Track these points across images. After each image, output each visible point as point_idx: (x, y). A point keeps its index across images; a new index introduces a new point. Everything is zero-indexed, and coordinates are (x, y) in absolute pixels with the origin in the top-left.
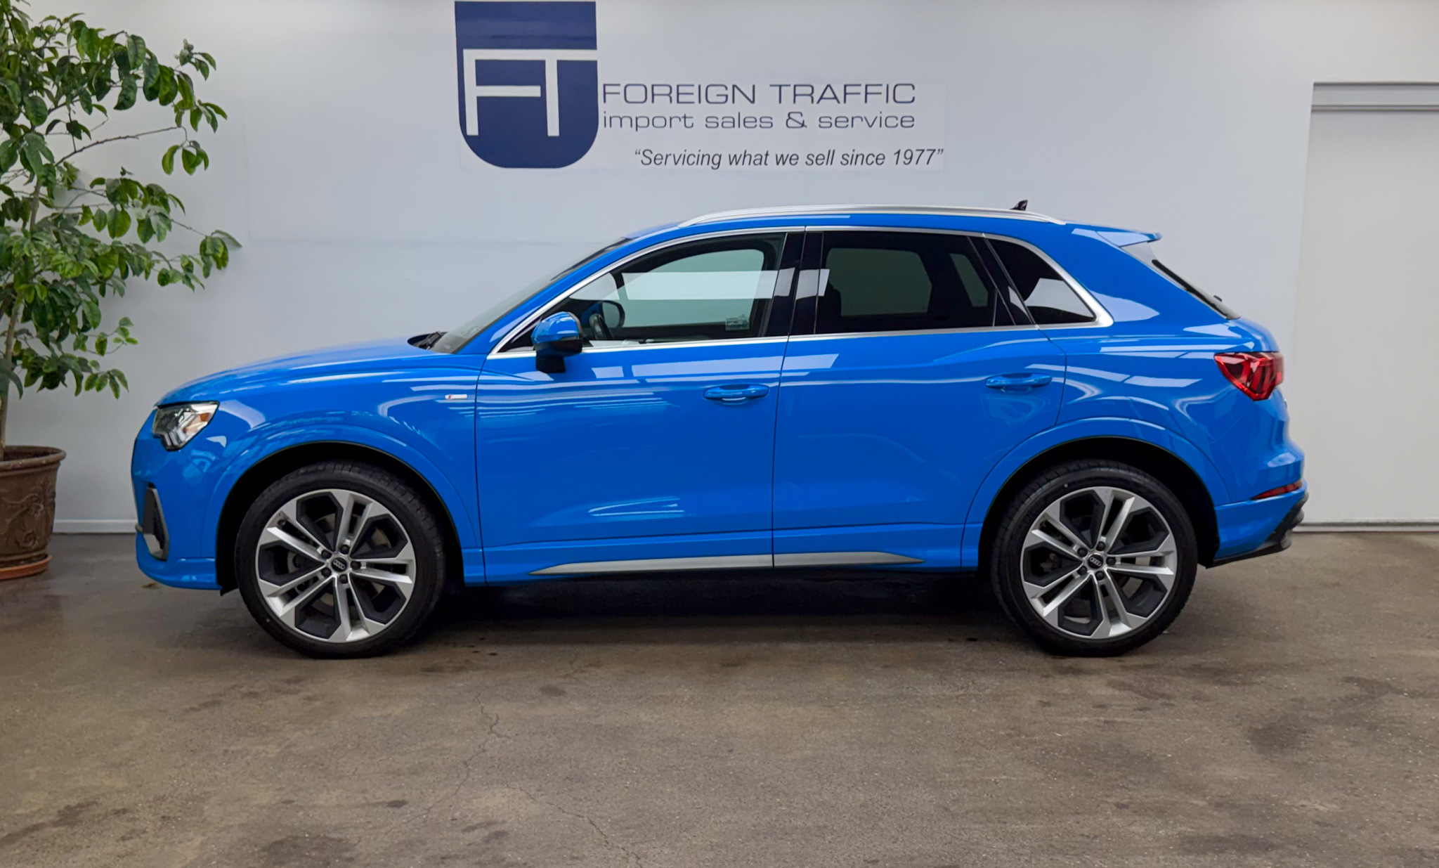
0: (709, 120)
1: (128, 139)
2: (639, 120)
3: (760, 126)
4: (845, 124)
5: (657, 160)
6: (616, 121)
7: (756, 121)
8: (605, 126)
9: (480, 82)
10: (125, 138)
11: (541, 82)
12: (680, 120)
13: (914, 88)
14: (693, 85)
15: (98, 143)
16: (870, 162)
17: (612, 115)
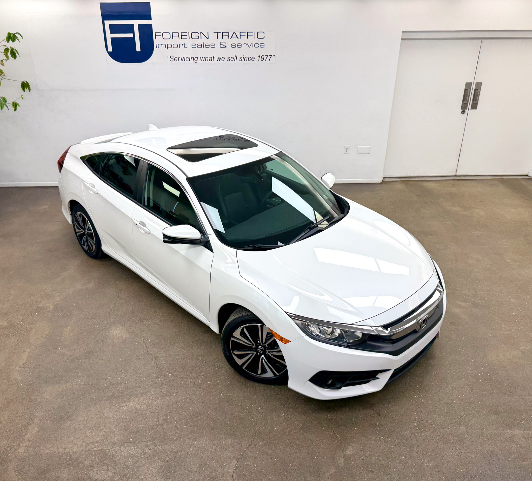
0: (193, 45)
2: (168, 45)
3: (211, 47)
4: (240, 46)
5: (175, 59)
6: (160, 46)
7: (209, 45)
8: (156, 47)
9: (111, 32)
11: (133, 32)
12: (183, 45)
13: (264, 33)
16: (249, 60)
17: (158, 43)
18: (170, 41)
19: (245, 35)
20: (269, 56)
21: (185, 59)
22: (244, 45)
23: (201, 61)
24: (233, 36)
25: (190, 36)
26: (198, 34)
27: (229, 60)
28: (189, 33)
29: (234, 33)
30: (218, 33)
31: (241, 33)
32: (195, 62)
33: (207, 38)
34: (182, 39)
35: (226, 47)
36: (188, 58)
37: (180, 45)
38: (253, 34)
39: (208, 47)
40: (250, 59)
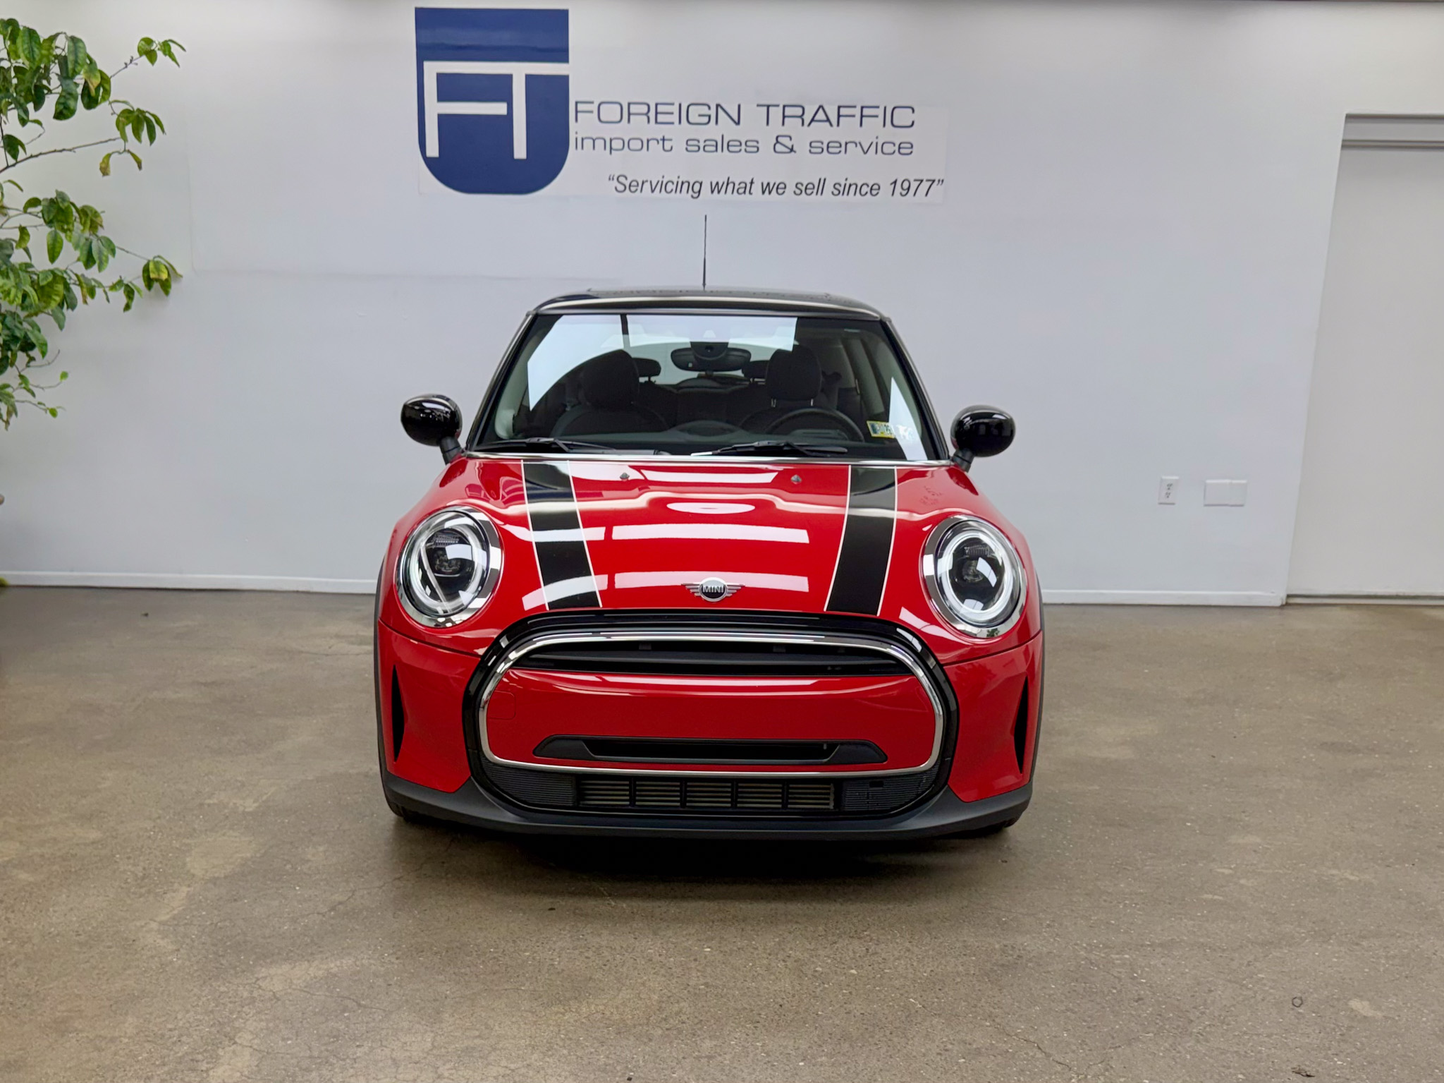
0: (689, 143)
1: (64, 153)
2: (613, 142)
3: (746, 150)
4: (838, 150)
5: (633, 186)
6: (588, 143)
7: (741, 145)
8: (577, 147)
9: (442, 97)
10: (61, 151)
11: (508, 99)
12: (658, 142)
13: (913, 111)
14: (673, 104)
15: (32, 157)
16: (863, 192)
17: (584, 136)
18: (623, 130)
19: (854, 116)
20: (928, 180)
21: (663, 186)
22: (849, 145)
23: (712, 192)
24: (816, 118)
25: (684, 115)
26: (709, 108)
27: (798, 192)
28: (680, 105)
29: (821, 110)
30: (771, 108)
31: (842, 109)
32: (692, 197)
33: (736, 120)
34: (656, 122)
35: (792, 150)
36: (673, 183)
37: (651, 143)
38: (880, 112)
39: (738, 149)
40: (865, 189)
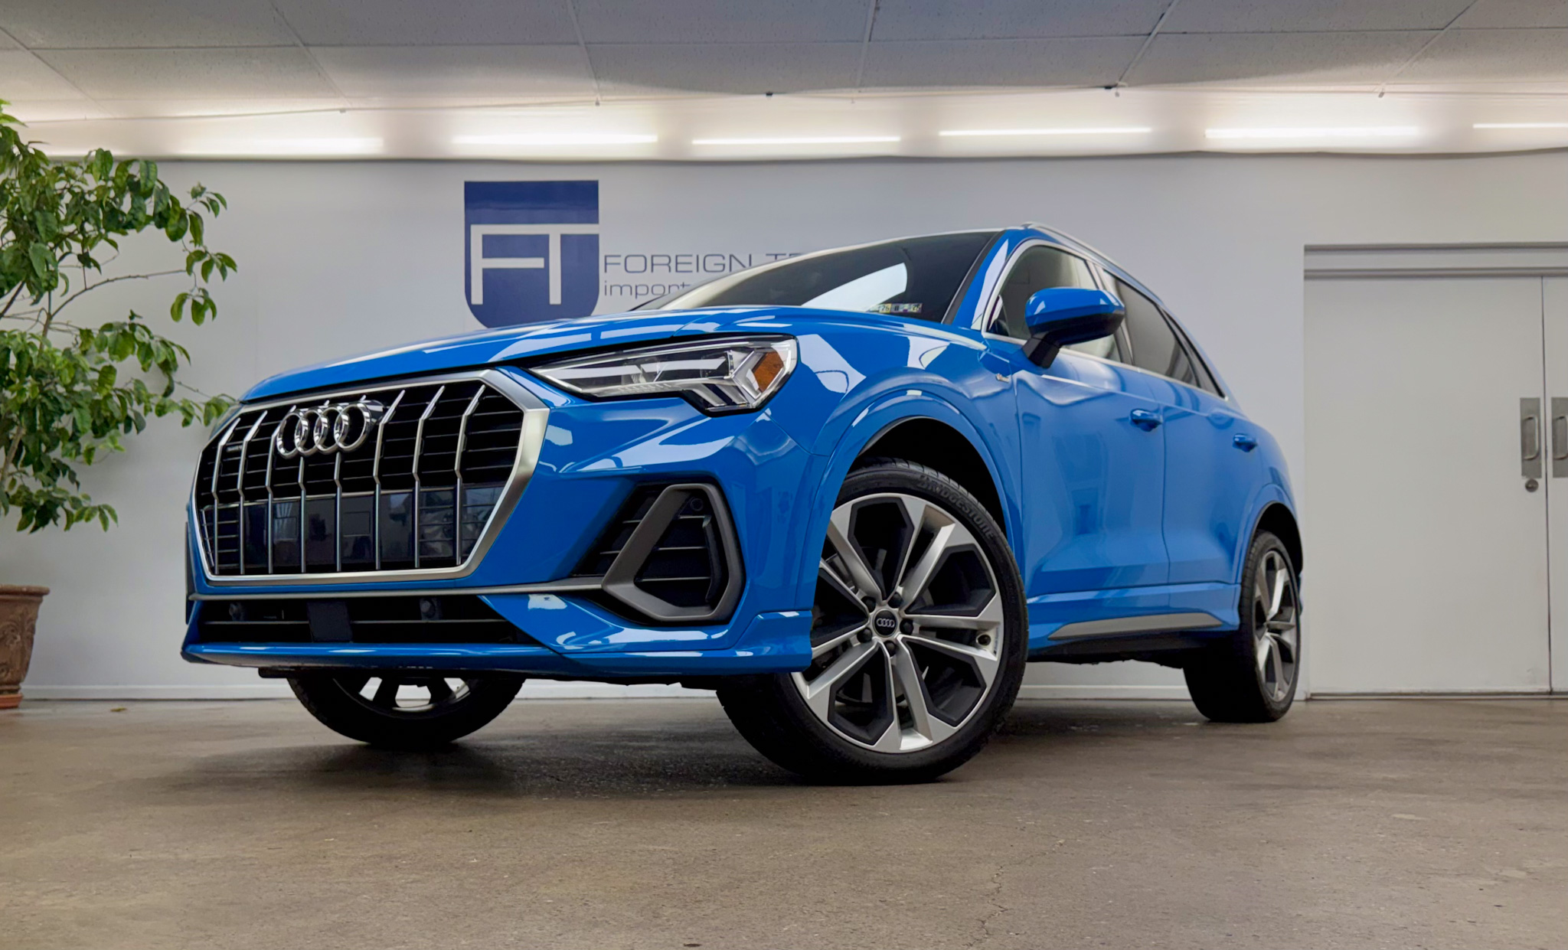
1: (138, 279)
2: (639, 289)
6: (616, 290)
8: (606, 294)
9: (487, 254)
10: (135, 277)
11: (545, 254)
12: (678, 287)
14: (691, 256)
15: (108, 281)
17: (613, 284)
18: (647, 278)
25: (702, 264)
26: (724, 258)
28: (698, 257)
30: (779, 257)
34: (677, 271)
37: (671, 288)
